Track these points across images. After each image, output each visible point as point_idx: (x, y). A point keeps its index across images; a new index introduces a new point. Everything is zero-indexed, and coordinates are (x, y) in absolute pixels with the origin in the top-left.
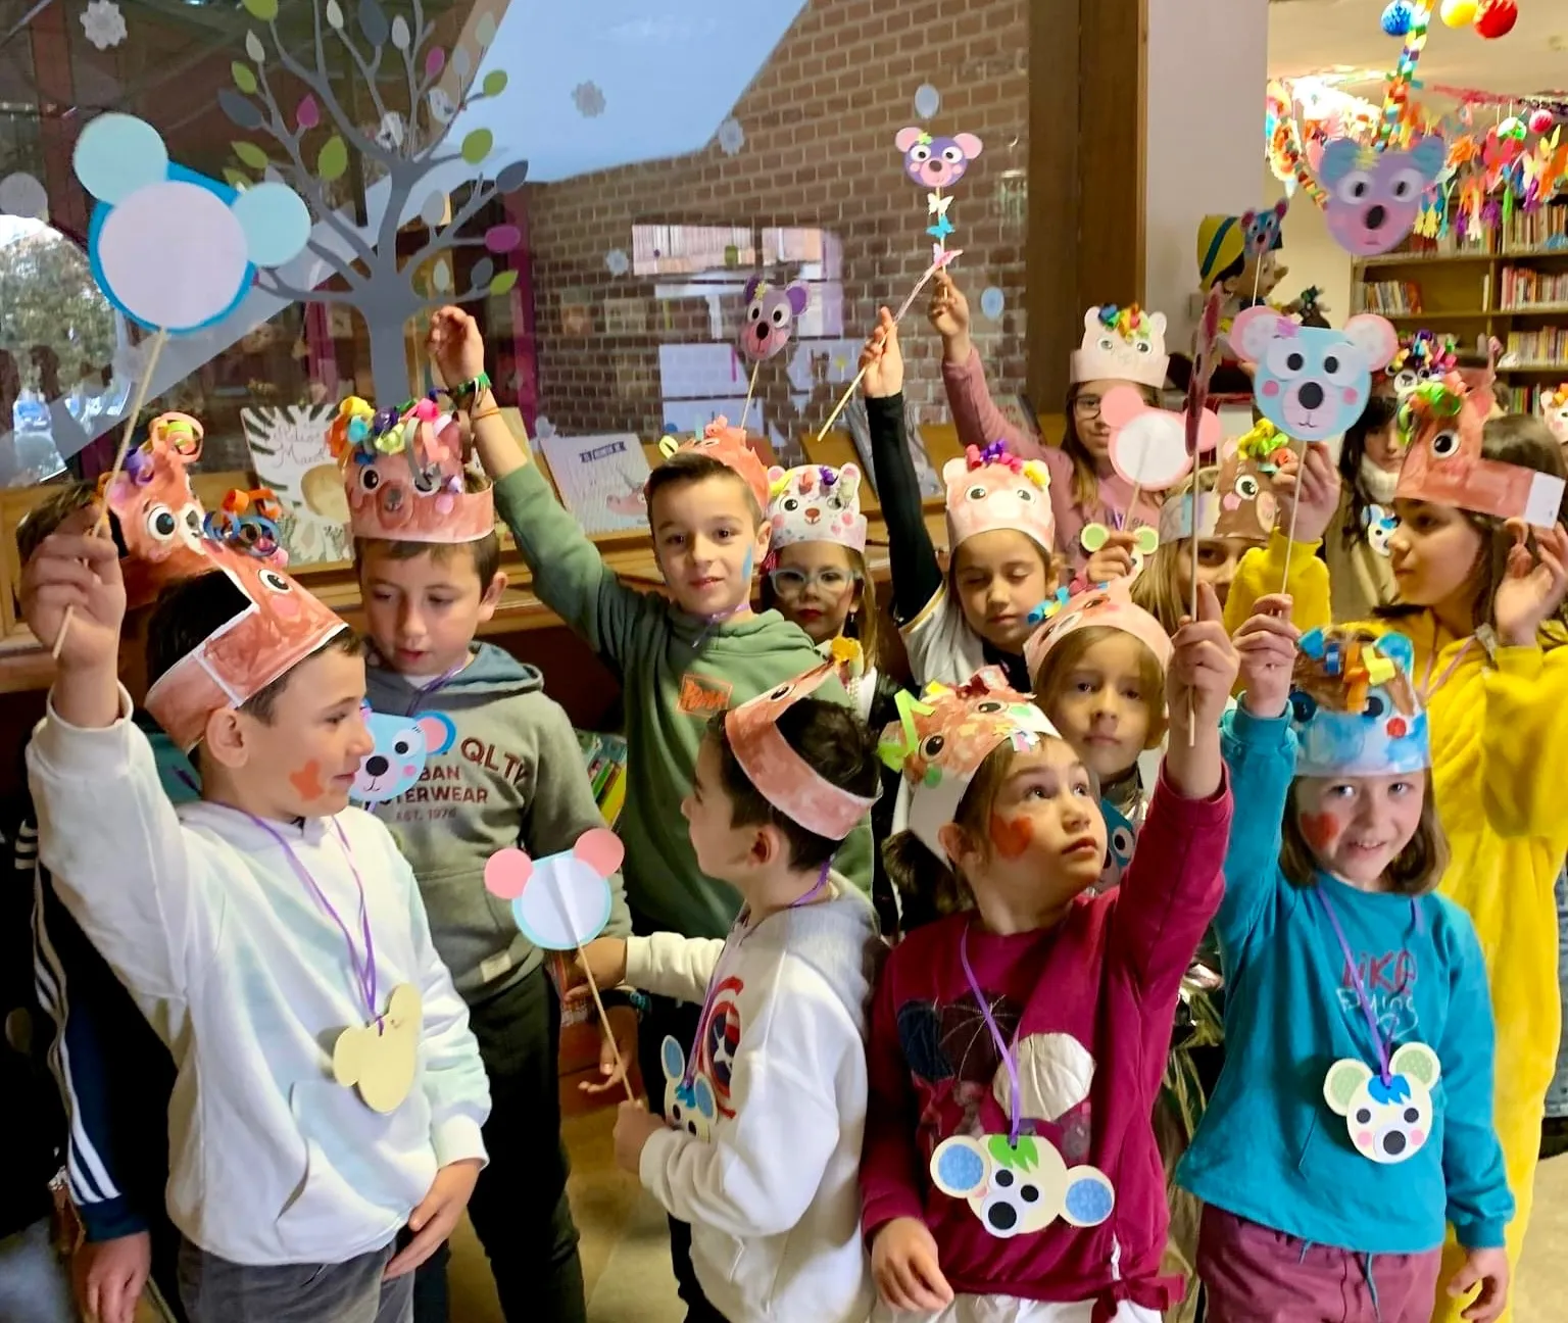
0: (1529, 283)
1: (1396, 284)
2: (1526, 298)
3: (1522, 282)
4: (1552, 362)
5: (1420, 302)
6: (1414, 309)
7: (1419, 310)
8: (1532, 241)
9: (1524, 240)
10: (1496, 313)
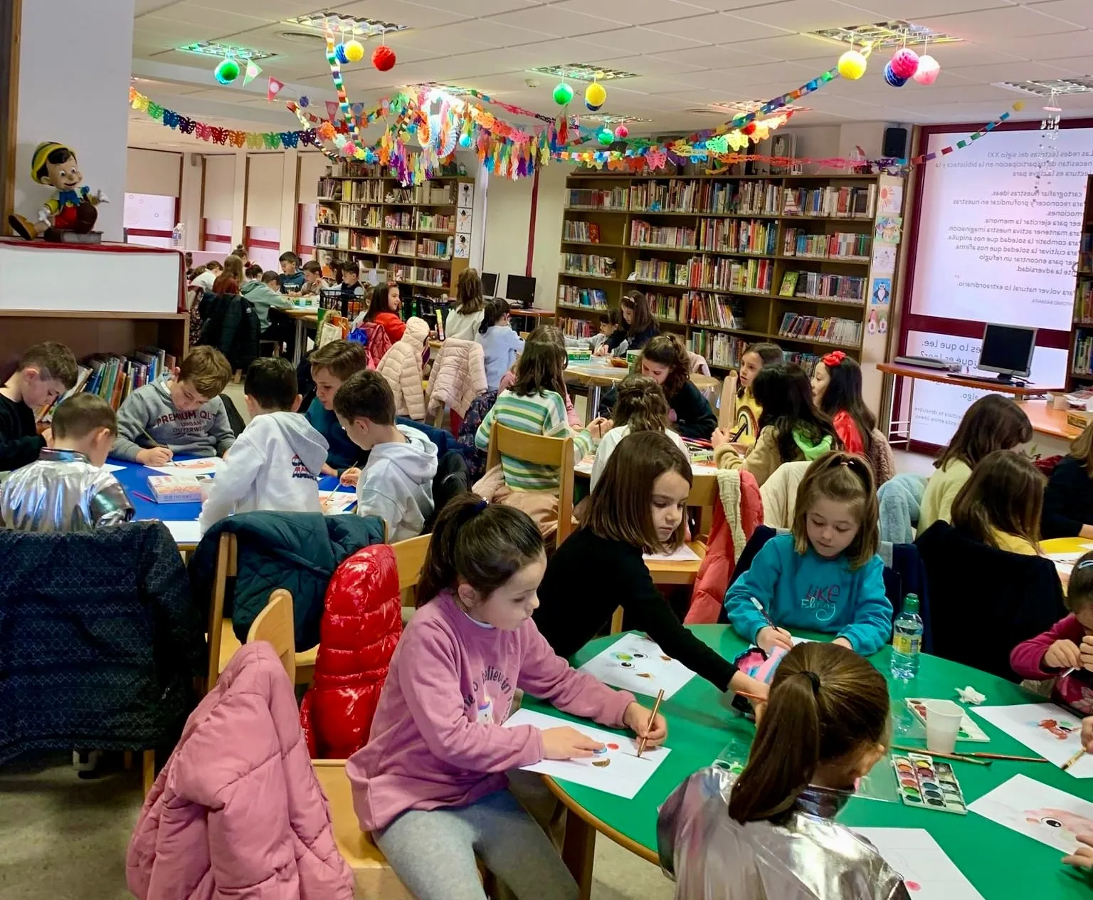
0: (646, 229)
1: (583, 223)
2: (645, 240)
3: (643, 230)
4: (654, 280)
5: (599, 236)
6: (593, 240)
7: (597, 241)
8: (646, 206)
9: (642, 205)
10: (628, 247)
